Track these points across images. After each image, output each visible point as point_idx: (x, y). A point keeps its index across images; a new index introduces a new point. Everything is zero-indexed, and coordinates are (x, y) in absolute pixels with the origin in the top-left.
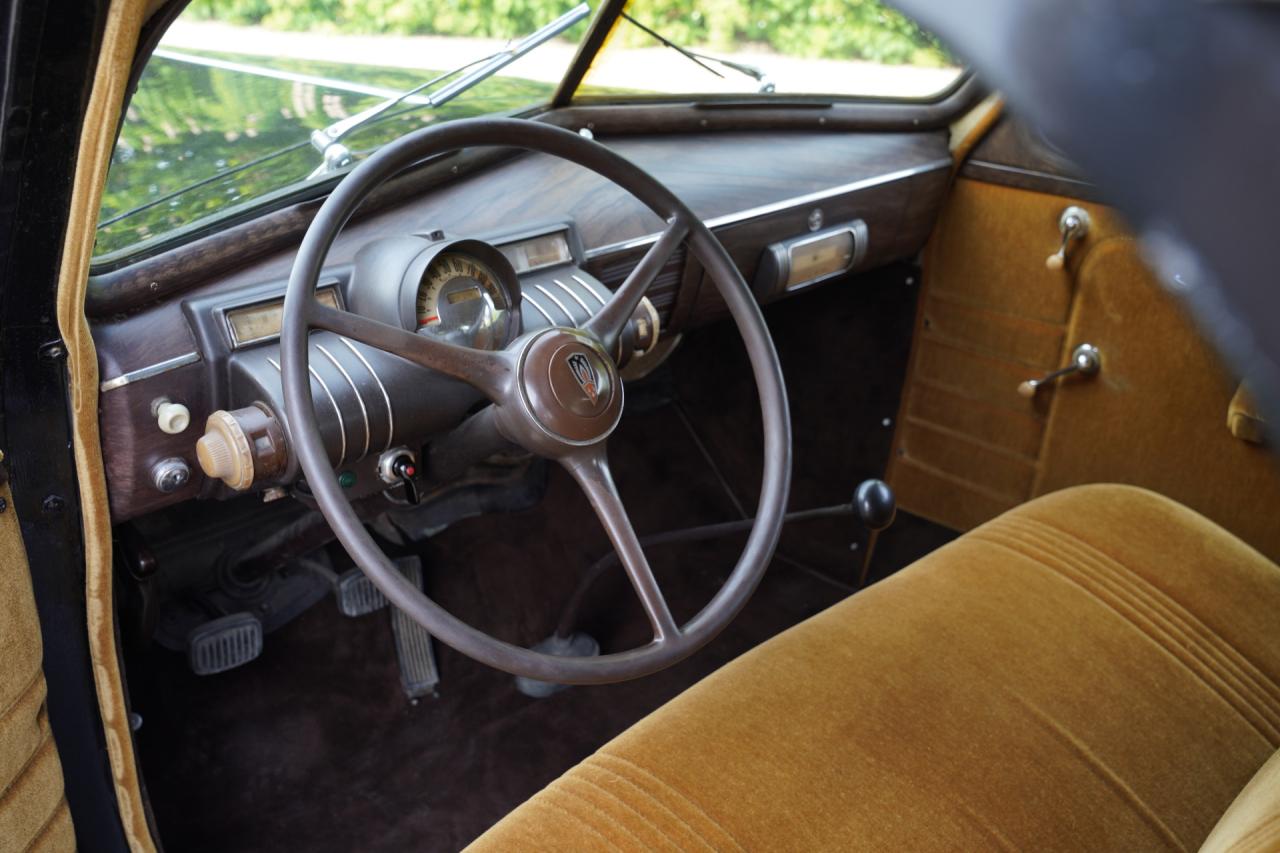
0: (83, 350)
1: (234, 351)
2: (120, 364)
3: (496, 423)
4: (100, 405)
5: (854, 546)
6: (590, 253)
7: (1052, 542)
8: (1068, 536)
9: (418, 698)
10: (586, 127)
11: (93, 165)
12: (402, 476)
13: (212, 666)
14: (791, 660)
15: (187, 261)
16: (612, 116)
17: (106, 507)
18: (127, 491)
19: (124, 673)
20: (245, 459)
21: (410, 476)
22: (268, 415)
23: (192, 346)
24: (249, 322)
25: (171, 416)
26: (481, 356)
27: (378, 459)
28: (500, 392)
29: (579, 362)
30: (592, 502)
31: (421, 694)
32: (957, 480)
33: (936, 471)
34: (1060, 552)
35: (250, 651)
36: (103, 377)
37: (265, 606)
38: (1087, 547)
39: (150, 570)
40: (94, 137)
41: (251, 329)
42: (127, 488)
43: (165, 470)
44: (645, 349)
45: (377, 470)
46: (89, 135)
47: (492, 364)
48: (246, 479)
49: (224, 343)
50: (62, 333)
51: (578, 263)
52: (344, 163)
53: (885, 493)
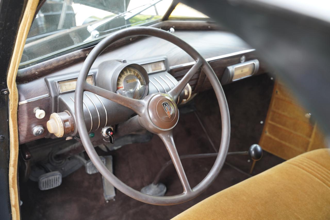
0: (14, 92)
1: (60, 94)
2: (25, 96)
3: (139, 121)
4: (18, 109)
5: (249, 161)
6: (171, 68)
7: (313, 167)
8: (319, 165)
9: (109, 200)
10: (172, 27)
11: (22, 39)
12: (108, 135)
13: (46, 187)
14: (226, 199)
15: (47, 66)
16: (181, 24)
17: (18, 140)
18: (24, 135)
19: (19, 190)
20: (61, 128)
21: (111, 135)
22: (69, 115)
23: (47, 92)
24: (65, 86)
25: (40, 113)
26: (136, 101)
27: (102, 129)
28: (141, 112)
29: (166, 105)
30: (167, 148)
31: (109, 199)
32: (283, 142)
33: (277, 139)
34: (316, 170)
35: (58, 183)
36: (19, 101)
37: (63, 169)
38: (325, 169)
39: (29, 158)
40: (22, 31)
41: (66, 87)
42: (24, 134)
43: (37, 129)
44: (186, 99)
45: (101, 132)
46: (21, 31)
47: (139, 104)
48: (61, 134)
49: (57, 92)
50: (8, 87)
51: (167, 70)
52: (97, 36)
53: (259, 148)
